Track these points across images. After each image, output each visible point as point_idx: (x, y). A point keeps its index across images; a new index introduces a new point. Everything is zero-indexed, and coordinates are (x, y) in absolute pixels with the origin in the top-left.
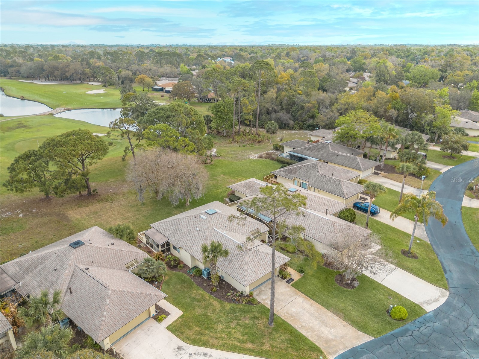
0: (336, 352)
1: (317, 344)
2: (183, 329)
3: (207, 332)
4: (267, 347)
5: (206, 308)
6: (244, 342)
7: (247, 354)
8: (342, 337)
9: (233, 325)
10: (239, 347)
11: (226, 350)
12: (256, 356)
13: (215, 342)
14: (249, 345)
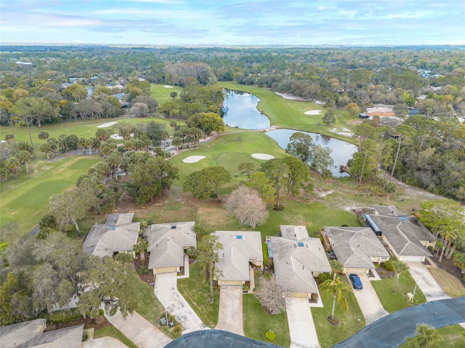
0: (222, 328)
1: (219, 321)
2: (181, 283)
3: (187, 289)
4: (200, 308)
5: (198, 281)
6: (194, 301)
7: (190, 306)
8: (232, 326)
9: (199, 293)
10: (191, 302)
11: (186, 299)
12: (192, 308)
13: (186, 294)
14: (195, 304)
